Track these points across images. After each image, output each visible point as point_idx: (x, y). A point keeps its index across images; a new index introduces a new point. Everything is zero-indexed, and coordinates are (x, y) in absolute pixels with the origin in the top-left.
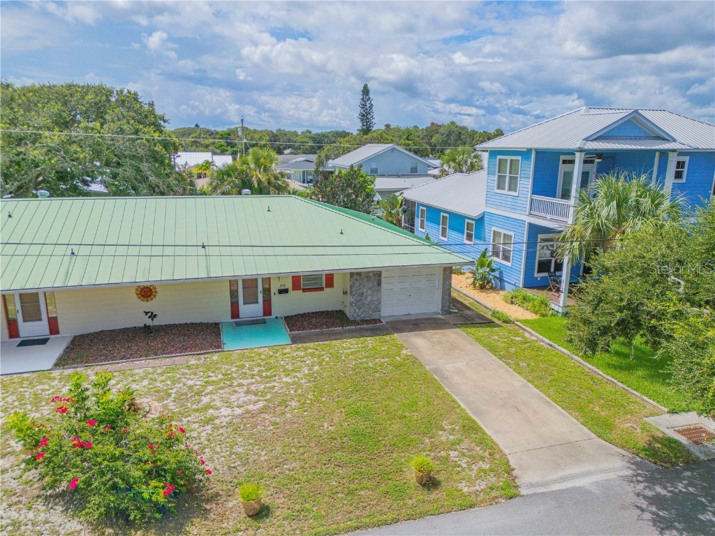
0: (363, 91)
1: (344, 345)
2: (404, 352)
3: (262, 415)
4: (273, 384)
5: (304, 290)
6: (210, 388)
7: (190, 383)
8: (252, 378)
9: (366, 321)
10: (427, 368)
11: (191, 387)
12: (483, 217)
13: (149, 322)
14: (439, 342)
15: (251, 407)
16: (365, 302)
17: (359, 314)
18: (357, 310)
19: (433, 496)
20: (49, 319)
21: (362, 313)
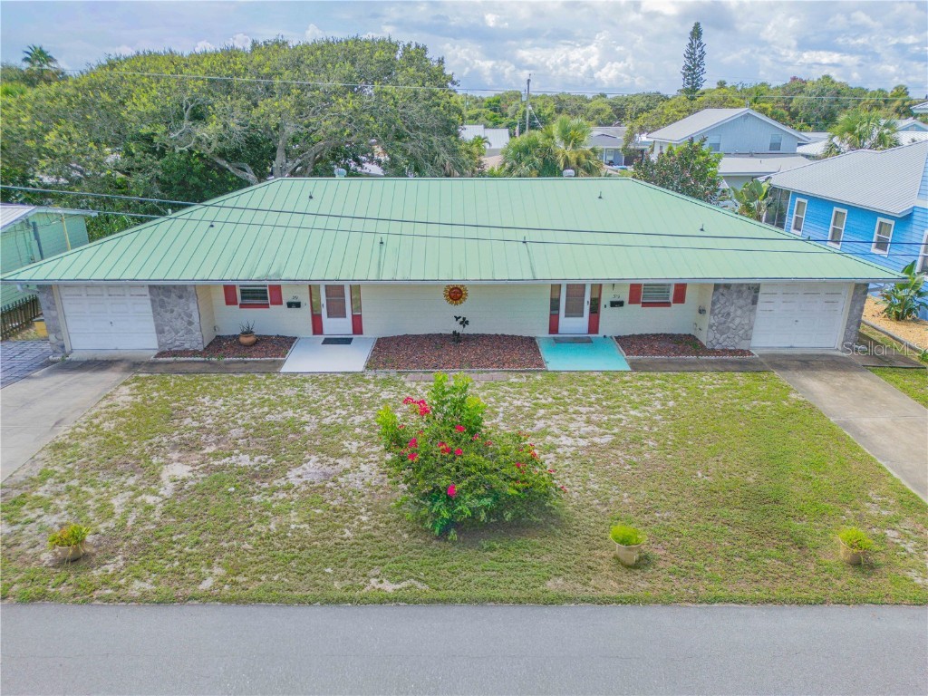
1: (704, 379)
2: (793, 396)
3: (614, 451)
4: (618, 416)
5: (645, 304)
6: (542, 412)
7: (517, 403)
8: (590, 406)
9: (730, 351)
10: (832, 420)
11: (519, 408)
12: (911, 215)
13: (460, 329)
14: (845, 389)
15: (597, 440)
16: (731, 325)
17: (720, 341)
18: (718, 336)
19: (871, 582)
20: (354, 317)
21: (725, 340)
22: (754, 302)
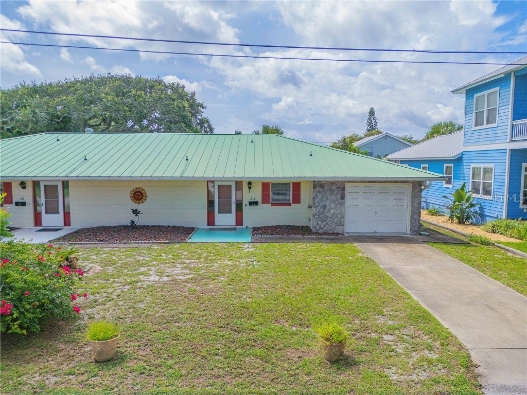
0: (370, 113)
1: (299, 246)
2: (360, 255)
3: (185, 284)
4: (213, 264)
5: (273, 204)
6: (155, 263)
7: (141, 258)
8: (196, 259)
9: (329, 233)
10: (381, 267)
12: (461, 157)
14: (402, 251)
15: (179, 277)
16: (328, 214)
17: (322, 226)
18: (320, 222)
19: (342, 377)
20: (65, 213)
21: (325, 226)
22: (343, 198)
